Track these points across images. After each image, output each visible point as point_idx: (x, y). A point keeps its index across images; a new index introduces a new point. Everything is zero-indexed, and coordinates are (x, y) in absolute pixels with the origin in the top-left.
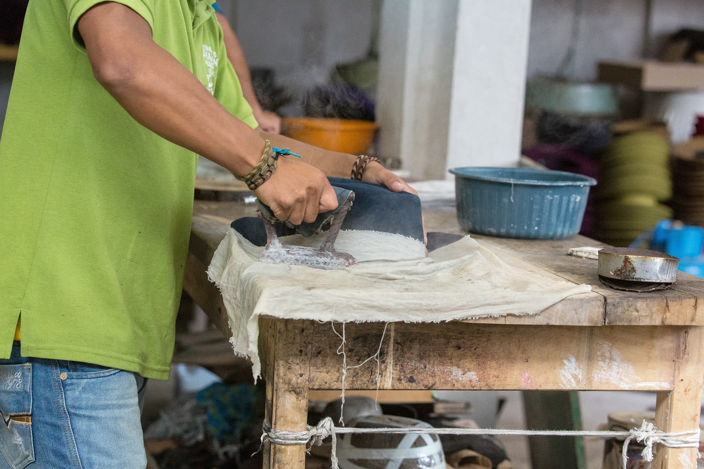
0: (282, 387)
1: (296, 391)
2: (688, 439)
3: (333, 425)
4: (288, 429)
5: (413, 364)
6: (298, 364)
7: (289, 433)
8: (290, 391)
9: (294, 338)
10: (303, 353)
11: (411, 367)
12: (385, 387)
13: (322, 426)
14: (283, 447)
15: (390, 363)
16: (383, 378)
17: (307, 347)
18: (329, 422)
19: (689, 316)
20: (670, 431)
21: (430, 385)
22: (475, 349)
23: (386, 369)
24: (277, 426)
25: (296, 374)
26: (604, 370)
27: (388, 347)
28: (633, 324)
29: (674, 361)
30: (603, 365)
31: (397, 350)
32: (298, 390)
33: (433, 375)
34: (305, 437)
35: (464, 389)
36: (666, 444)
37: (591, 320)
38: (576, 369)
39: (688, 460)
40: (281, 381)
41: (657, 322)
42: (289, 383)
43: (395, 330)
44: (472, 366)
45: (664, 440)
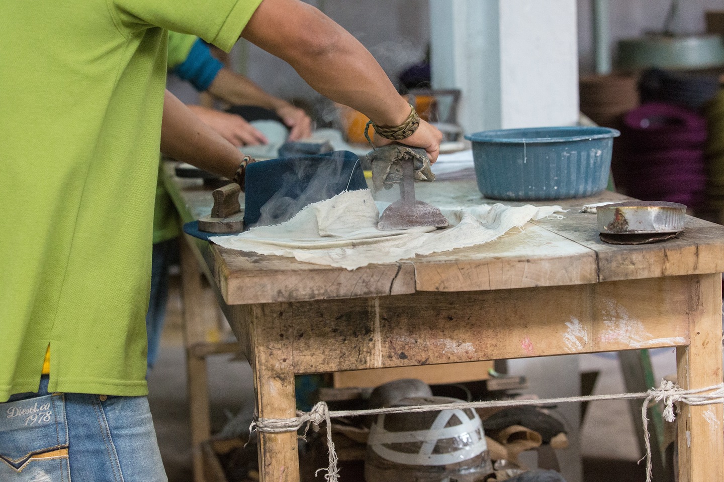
0: (266, 374)
1: (280, 377)
2: (712, 394)
3: (327, 409)
4: (277, 416)
5: (403, 340)
6: (279, 349)
7: (277, 421)
8: (275, 378)
9: (273, 323)
10: (284, 337)
11: (401, 343)
12: (375, 366)
13: (315, 410)
14: (273, 435)
15: (378, 341)
16: (372, 356)
17: (287, 331)
18: (322, 406)
19: (691, 265)
20: (691, 388)
21: (424, 360)
22: (469, 319)
23: (374, 347)
24: (264, 414)
25: (279, 359)
26: (612, 330)
27: (374, 324)
28: (630, 278)
29: (687, 314)
30: (610, 324)
31: (384, 326)
32: (282, 376)
33: (426, 349)
34: (294, 424)
35: (461, 361)
36: (688, 402)
37: (584, 277)
38: (580, 331)
39: (713, 417)
40: (264, 368)
41: (657, 273)
42: (273, 370)
43: (380, 306)
44: (466, 337)
45: (685, 398)
